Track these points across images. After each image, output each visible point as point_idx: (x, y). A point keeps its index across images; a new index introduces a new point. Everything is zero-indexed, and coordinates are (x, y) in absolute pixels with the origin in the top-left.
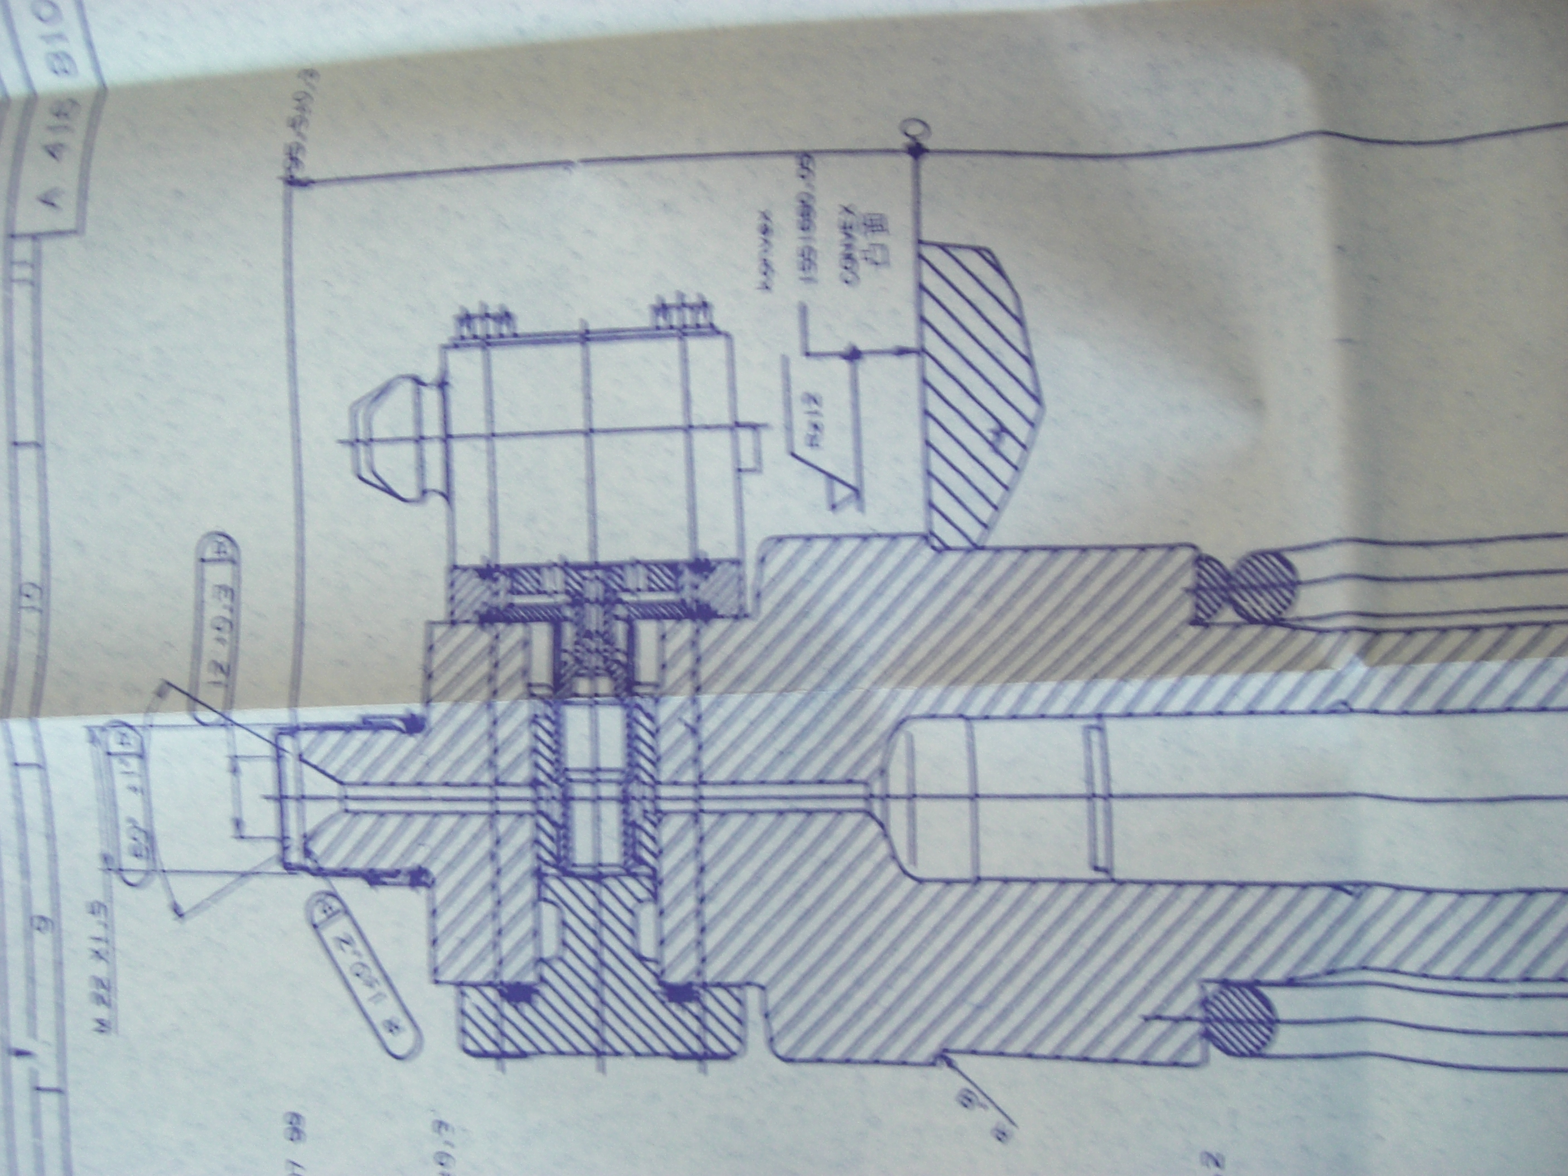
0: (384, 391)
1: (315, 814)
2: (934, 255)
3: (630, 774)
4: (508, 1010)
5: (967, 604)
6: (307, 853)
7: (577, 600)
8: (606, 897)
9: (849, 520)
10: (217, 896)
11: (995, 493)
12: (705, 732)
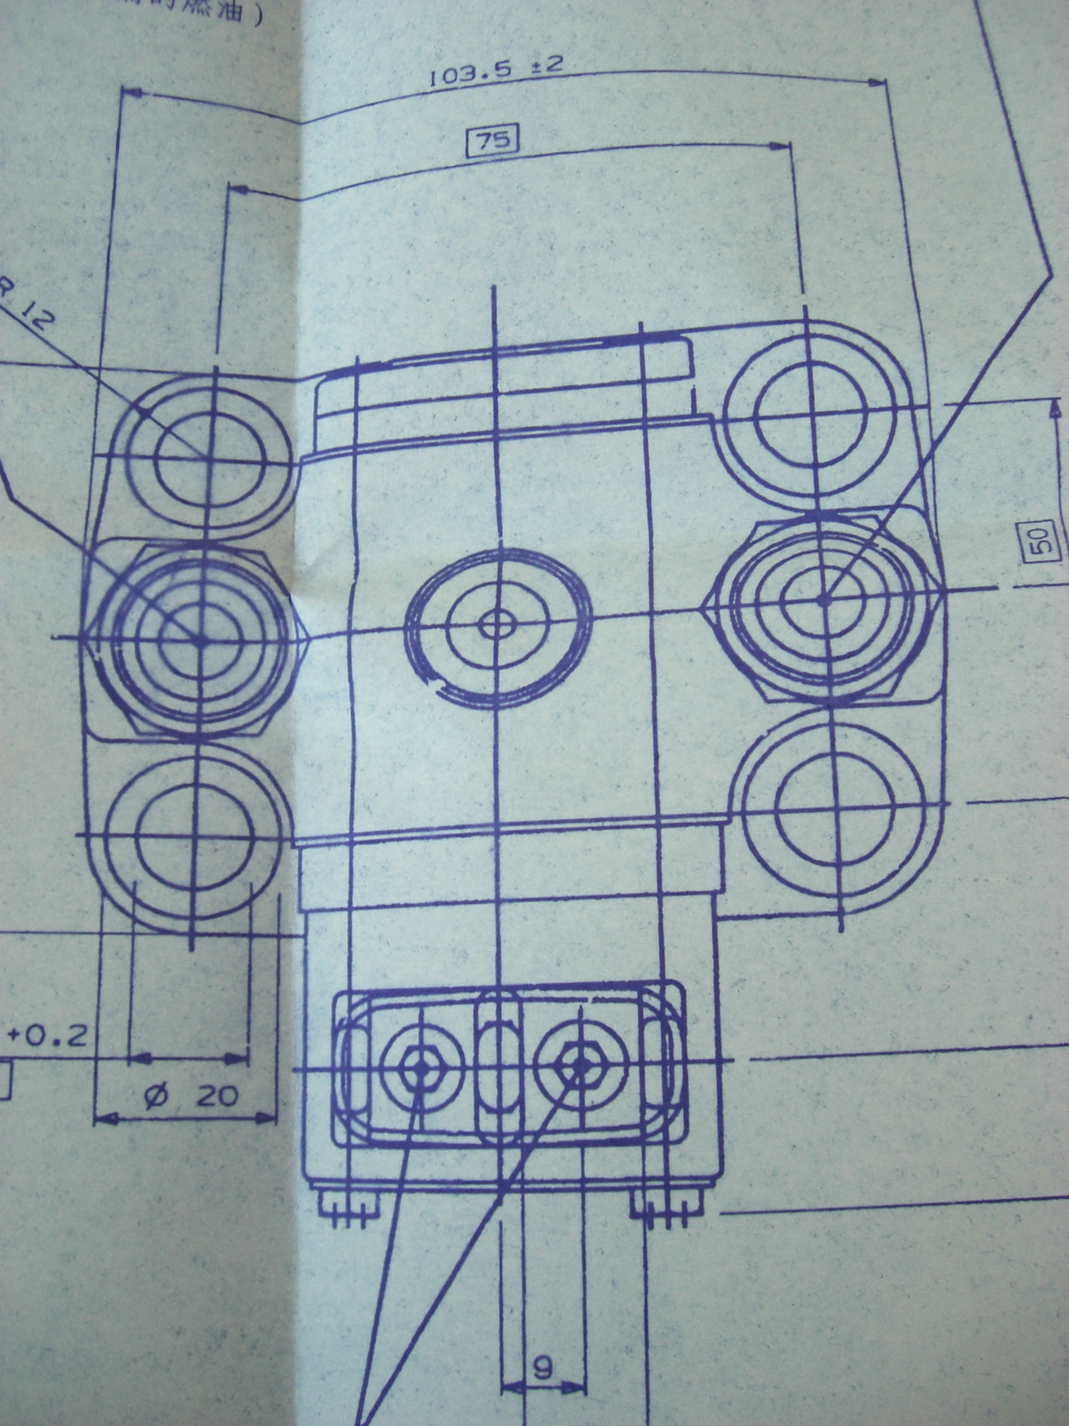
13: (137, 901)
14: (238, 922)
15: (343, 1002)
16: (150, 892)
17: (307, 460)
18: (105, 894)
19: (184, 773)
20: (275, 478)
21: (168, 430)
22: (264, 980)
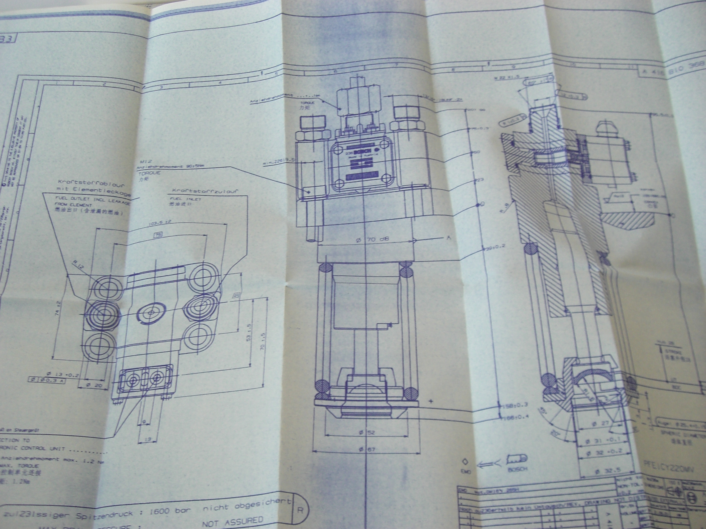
0: (615, 127)
1: (540, 113)
2: (652, 215)
3: (554, 164)
4: (510, 142)
5: (591, 219)
6: (534, 112)
7: (582, 156)
8: (531, 159)
9: (602, 202)
10: (523, 98)
11: (612, 223)
12: (562, 175)
13: (89, 357)
14: (105, 360)
15: (121, 372)
16: (92, 355)
17: (125, 290)
18: (84, 355)
19: (99, 336)
20: (120, 292)
21: (102, 285)
22: (109, 369)
